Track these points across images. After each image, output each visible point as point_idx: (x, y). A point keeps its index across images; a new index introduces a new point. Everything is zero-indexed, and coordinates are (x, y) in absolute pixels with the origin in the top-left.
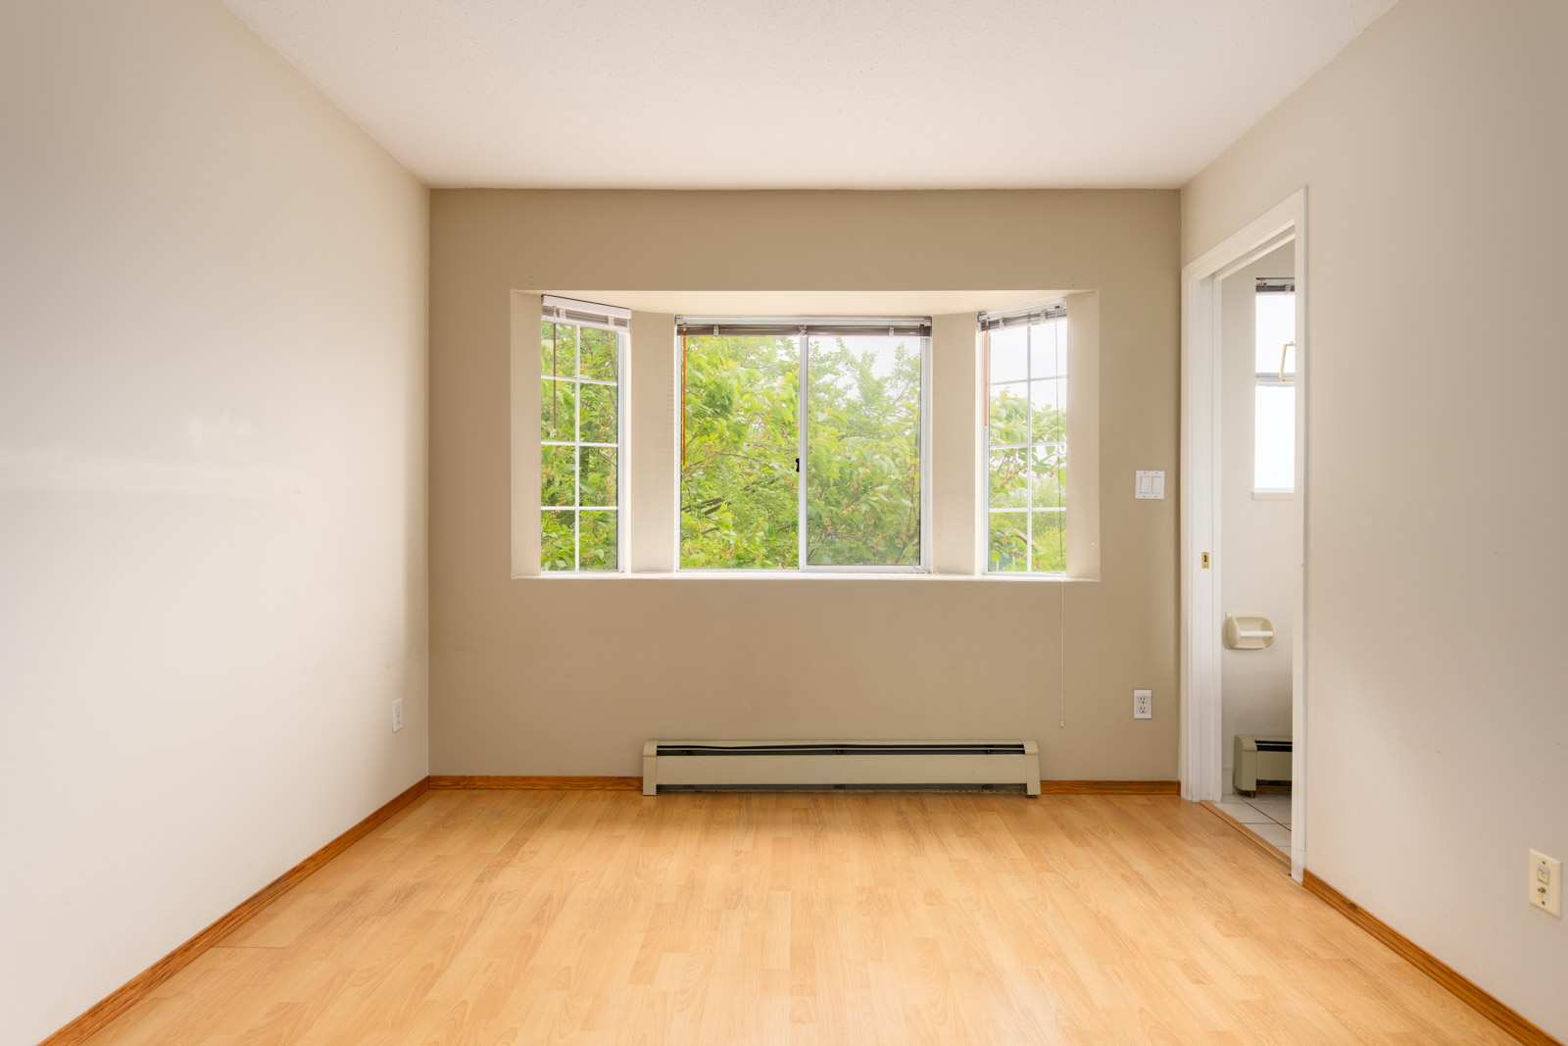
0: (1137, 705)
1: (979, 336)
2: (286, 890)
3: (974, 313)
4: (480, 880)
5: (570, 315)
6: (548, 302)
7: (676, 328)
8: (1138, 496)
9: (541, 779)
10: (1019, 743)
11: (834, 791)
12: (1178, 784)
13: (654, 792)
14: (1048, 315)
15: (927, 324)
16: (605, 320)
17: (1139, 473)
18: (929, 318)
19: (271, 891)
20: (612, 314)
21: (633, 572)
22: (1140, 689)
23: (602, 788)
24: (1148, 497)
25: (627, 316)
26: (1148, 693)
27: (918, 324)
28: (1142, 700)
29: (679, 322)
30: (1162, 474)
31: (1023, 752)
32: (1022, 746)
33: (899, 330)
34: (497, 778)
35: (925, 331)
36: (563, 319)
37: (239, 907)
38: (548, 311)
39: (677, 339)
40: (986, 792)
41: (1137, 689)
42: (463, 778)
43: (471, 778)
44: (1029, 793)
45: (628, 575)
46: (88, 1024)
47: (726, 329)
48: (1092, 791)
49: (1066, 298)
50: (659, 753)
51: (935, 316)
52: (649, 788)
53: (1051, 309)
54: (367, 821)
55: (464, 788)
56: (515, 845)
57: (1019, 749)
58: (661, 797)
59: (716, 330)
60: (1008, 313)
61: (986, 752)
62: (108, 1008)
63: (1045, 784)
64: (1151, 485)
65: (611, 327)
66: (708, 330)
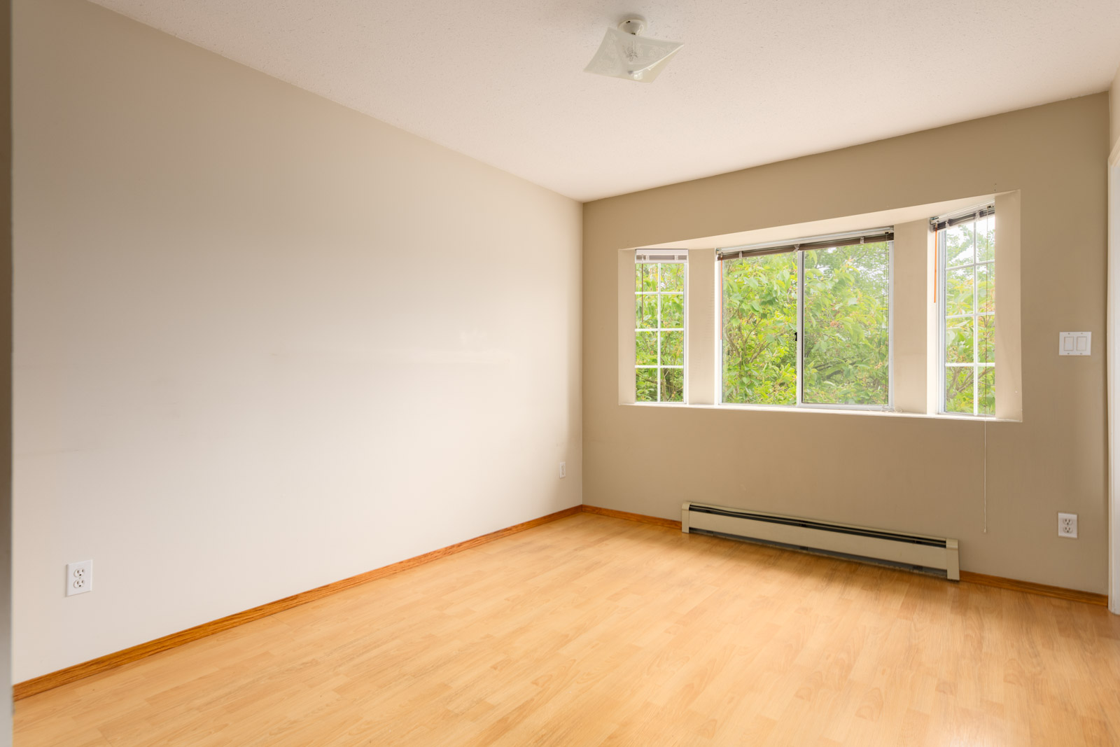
0: (1061, 525)
1: (931, 236)
2: (503, 536)
3: (926, 219)
4: (576, 550)
5: (652, 258)
6: (639, 253)
7: (717, 256)
8: (1062, 352)
9: (632, 514)
10: (943, 539)
11: (800, 551)
12: (1106, 598)
13: (688, 531)
14: (982, 214)
15: (890, 232)
16: (672, 258)
17: (1062, 335)
18: (892, 227)
19: (495, 535)
20: (676, 254)
21: (690, 404)
22: (1065, 512)
23: (663, 525)
24: (1072, 353)
25: (685, 253)
26: (1074, 517)
27: (884, 232)
28: (1068, 522)
29: (719, 252)
30: (1089, 335)
31: (945, 546)
32: (945, 542)
33: (868, 239)
34: (612, 511)
35: (890, 236)
36: (648, 261)
37: (481, 537)
38: (639, 258)
39: (717, 263)
40: (916, 571)
41: (1061, 512)
42: (597, 508)
43: (600, 509)
44: (949, 577)
45: (688, 406)
46: (423, 559)
47: (746, 253)
48: (1015, 588)
49: (997, 198)
50: (690, 509)
51: (897, 225)
52: (685, 529)
53: (985, 209)
54: (545, 518)
55: (597, 514)
56: (602, 540)
57: (941, 544)
58: (691, 535)
59: (741, 255)
60: (952, 215)
61: (913, 542)
62: (430, 557)
63: (962, 573)
64: (1077, 343)
65: (676, 261)
66: (736, 255)
